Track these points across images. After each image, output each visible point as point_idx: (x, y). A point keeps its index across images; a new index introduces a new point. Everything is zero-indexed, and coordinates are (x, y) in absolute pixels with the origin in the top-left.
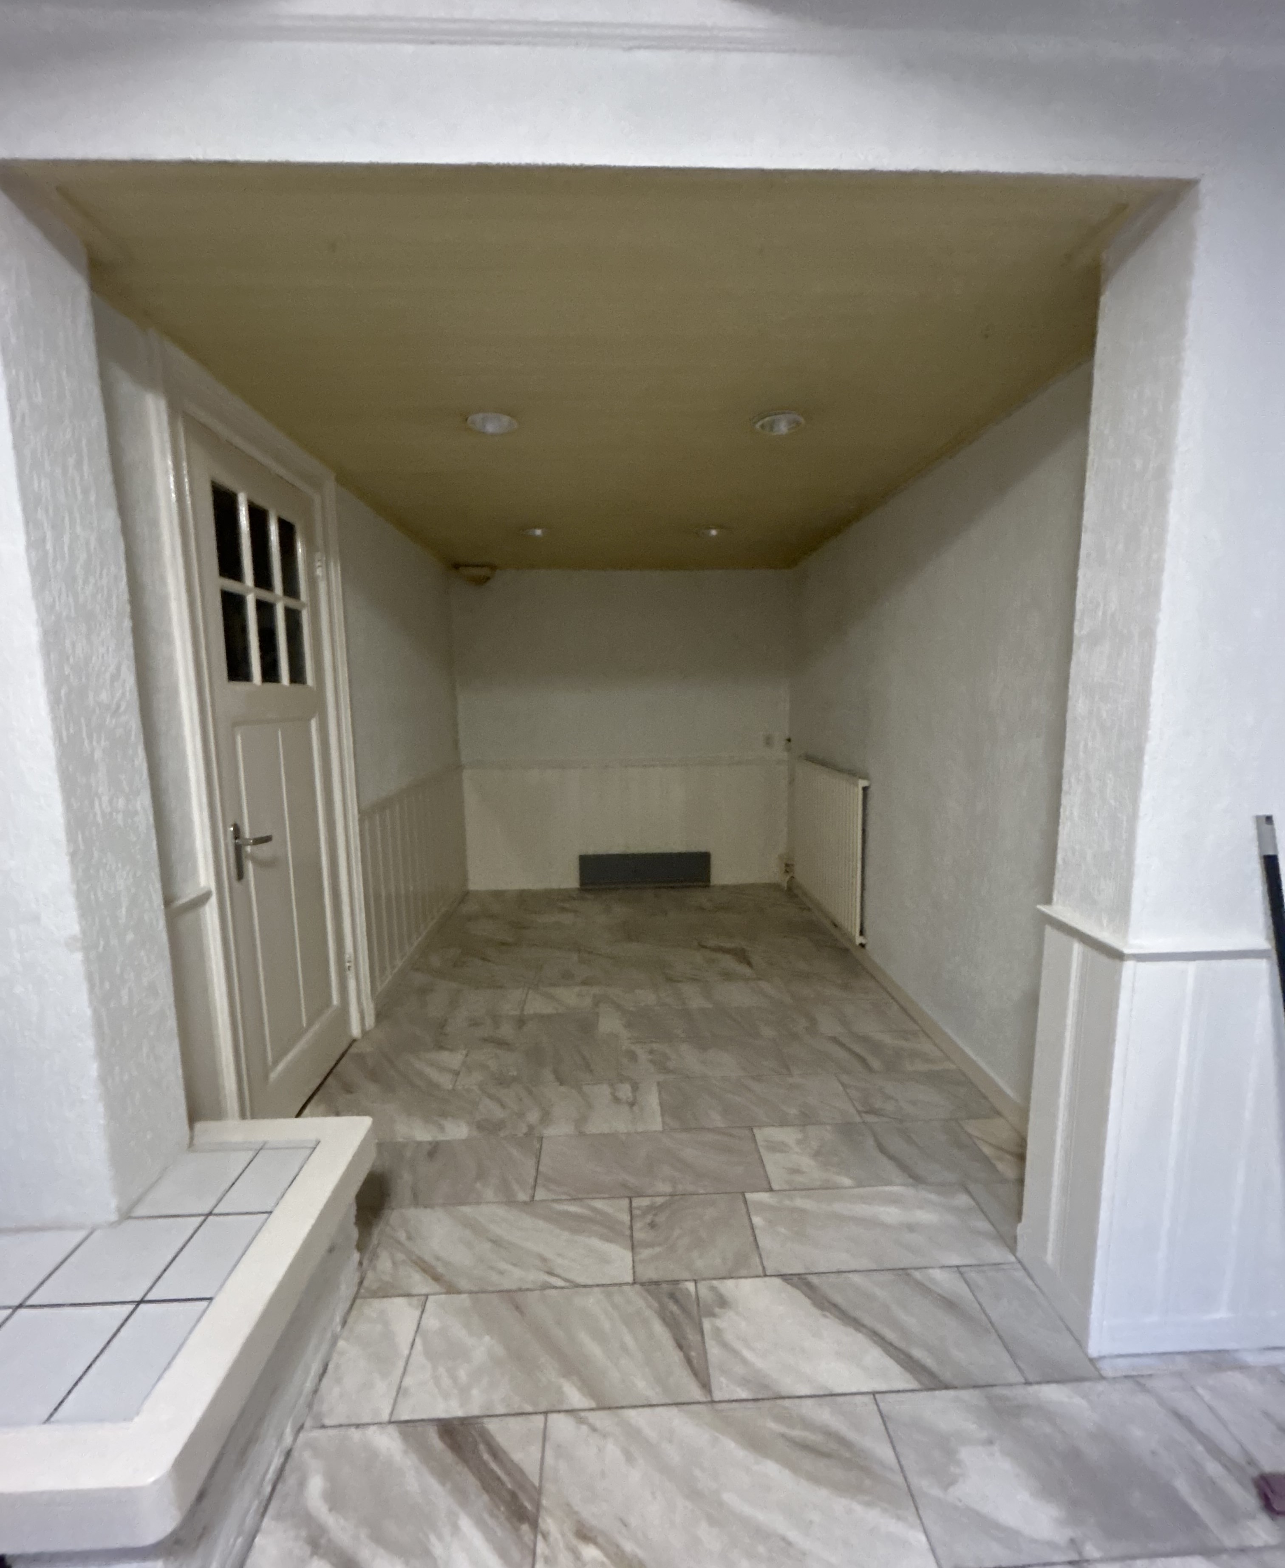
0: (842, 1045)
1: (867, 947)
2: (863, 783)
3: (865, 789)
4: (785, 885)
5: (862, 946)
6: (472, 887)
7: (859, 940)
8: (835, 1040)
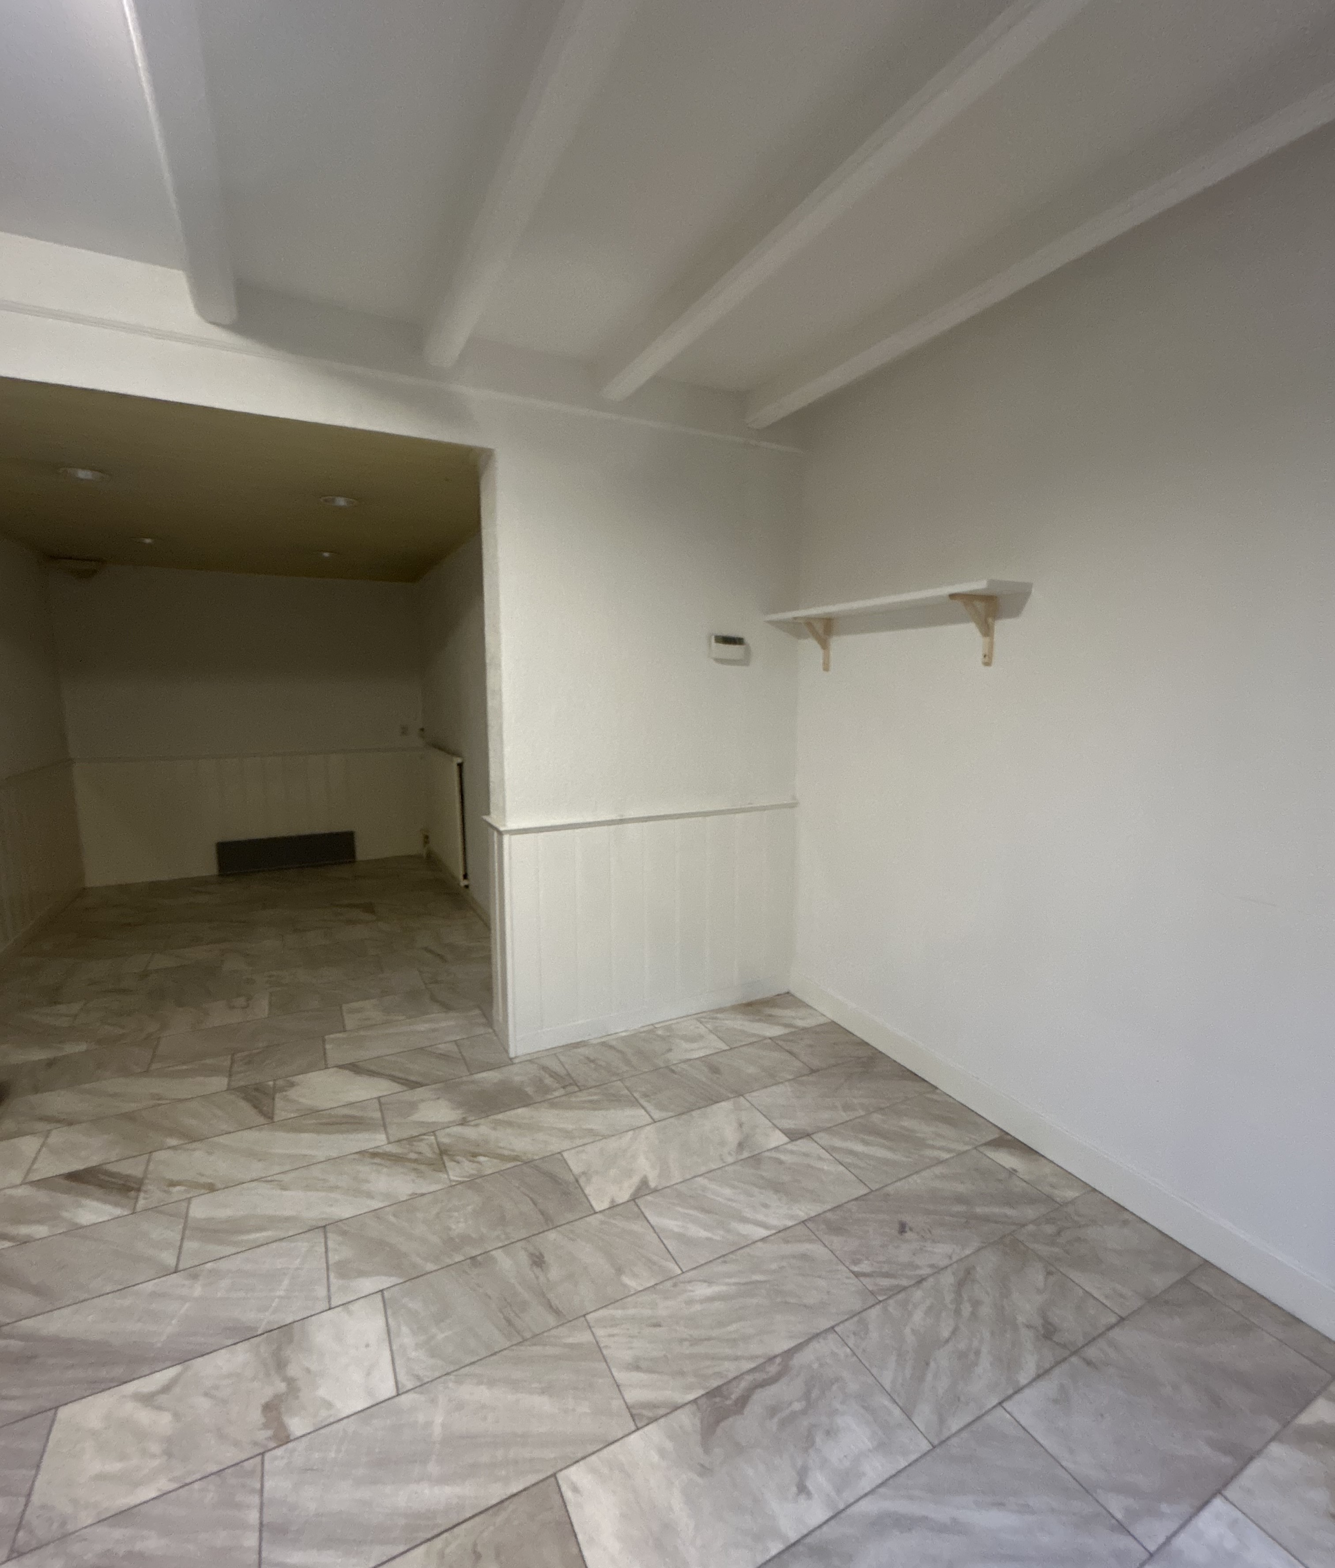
0: (431, 952)
1: (470, 887)
2: (459, 760)
3: (460, 766)
4: (424, 855)
5: (467, 887)
6: (88, 884)
7: (463, 883)
8: (426, 949)
